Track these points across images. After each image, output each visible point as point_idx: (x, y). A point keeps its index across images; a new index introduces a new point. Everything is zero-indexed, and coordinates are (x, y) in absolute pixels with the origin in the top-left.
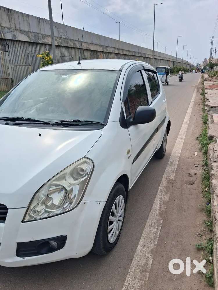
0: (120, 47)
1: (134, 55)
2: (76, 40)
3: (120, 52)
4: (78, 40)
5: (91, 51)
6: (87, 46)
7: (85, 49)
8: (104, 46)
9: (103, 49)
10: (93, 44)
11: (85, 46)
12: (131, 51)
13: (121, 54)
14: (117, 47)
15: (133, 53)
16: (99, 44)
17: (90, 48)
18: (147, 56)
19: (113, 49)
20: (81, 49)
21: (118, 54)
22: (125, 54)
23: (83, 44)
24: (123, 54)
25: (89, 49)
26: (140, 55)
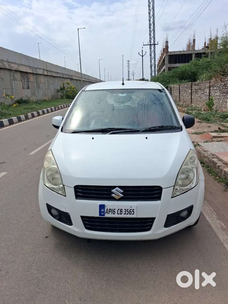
0: (48, 69)
1: (62, 76)
2: (5, 60)
3: (49, 74)
4: (7, 60)
5: (21, 72)
6: (17, 67)
7: (15, 70)
8: (33, 67)
9: (32, 70)
10: (22, 65)
11: (15, 67)
12: (59, 73)
13: (49, 76)
14: (45, 69)
15: (61, 75)
16: (28, 65)
17: (20, 69)
18: (74, 78)
19: (42, 71)
20: (10, 70)
21: (47, 76)
22: (53, 75)
23: (12, 65)
24: (52, 76)
25: (18, 70)
26: (67, 77)
